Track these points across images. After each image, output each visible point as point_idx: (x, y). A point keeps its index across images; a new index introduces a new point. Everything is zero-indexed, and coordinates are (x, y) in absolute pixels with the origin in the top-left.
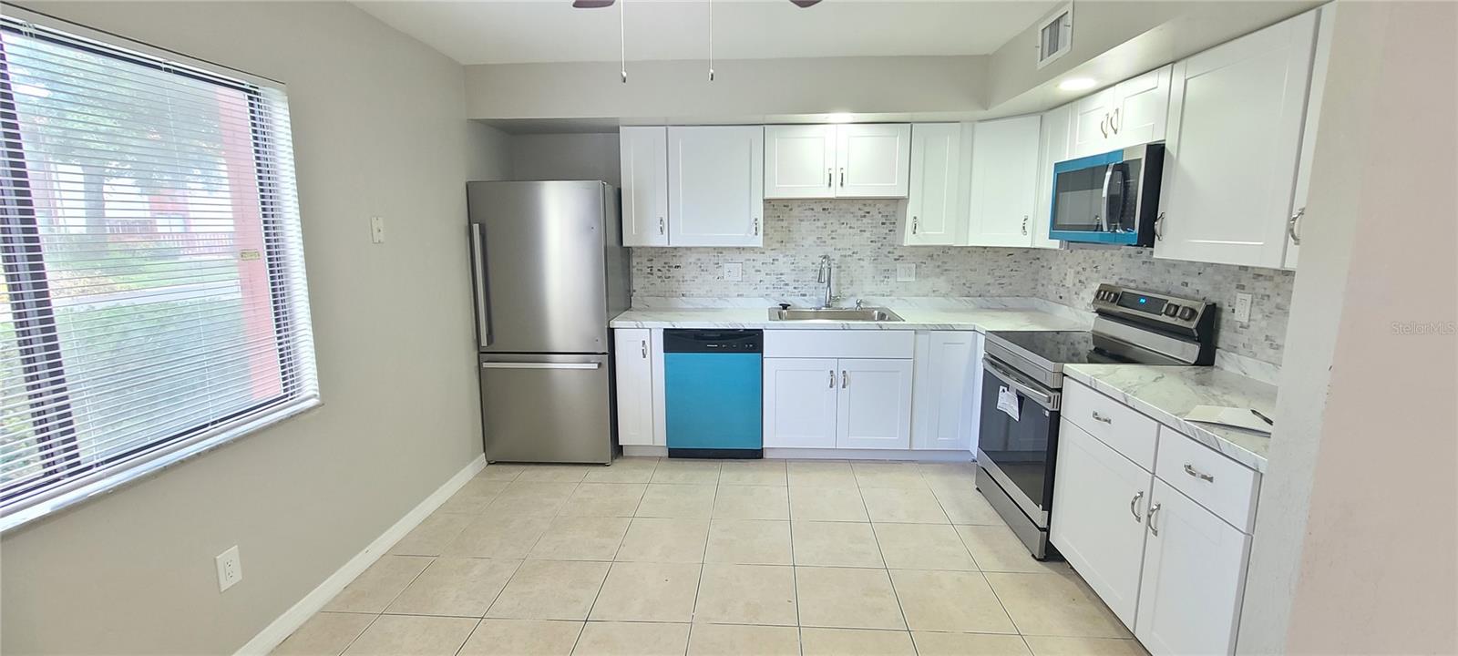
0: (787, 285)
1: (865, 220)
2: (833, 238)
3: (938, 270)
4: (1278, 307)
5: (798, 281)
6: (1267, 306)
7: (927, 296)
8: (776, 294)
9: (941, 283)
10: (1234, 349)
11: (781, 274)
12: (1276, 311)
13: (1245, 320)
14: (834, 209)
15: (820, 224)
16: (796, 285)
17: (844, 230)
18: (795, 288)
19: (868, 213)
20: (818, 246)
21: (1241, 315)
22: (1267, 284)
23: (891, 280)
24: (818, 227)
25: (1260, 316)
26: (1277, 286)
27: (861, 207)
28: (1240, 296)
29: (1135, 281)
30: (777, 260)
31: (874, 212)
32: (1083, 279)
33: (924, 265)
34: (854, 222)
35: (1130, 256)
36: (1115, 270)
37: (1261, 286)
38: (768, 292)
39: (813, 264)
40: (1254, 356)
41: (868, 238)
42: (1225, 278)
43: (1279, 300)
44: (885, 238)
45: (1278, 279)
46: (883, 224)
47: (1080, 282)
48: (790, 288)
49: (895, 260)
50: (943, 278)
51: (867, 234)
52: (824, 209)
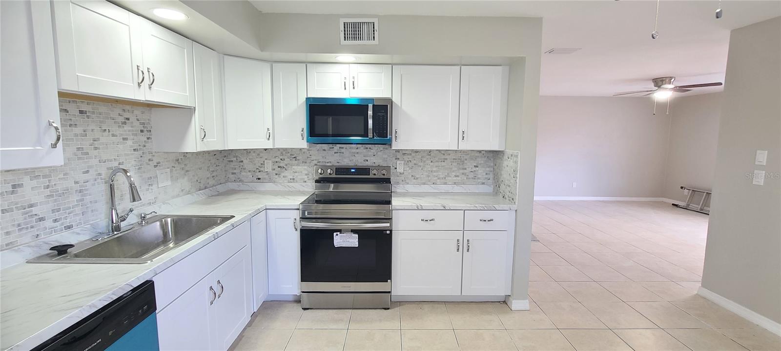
0: (41, 219)
1: (126, 128)
2: (96, 148)
3: (183, 172)
4: (415, 164)
5: (58, 210)
6: (410, 164)
7: (178, 196)
8: (27, 237)
9: (184, 183)
10: (398, 183)
11: (31, 206)
12: (414, 166)
13: (402, 171)
14: (93, 113)
15: (78, 130)
16: (57, 215)
17: (105, 139)
18: (55, 221)
19: (128, 119)
20: (79, 159)
21: (400, 169)
22: (409, 156)
23: (154, 187)
24: (76, 135)
25: (408, 169)
26: (413, 157)
27: (121, 112)
28: (398, 162)
29: (330, 162)
30: (20, 186)
31: (133, 119)
32: (281, 165)
33: (174, 169)
34: (115, 129)
35: (324, 150)
36: (313, 158)
37: (405, 157)
38: (11, 239)
39: (76, 183)
40: (408, 184)
41: (131, 147)
42: (389, 156)
43: (415, 162)
44: (145, 146)
45: (413, 154)
46: (142, 131)
47: (279, 167)
48: (48, 223)
49: (155, 166)
50: (186, 178)
51: (129, 143)
52: (81, 112)
